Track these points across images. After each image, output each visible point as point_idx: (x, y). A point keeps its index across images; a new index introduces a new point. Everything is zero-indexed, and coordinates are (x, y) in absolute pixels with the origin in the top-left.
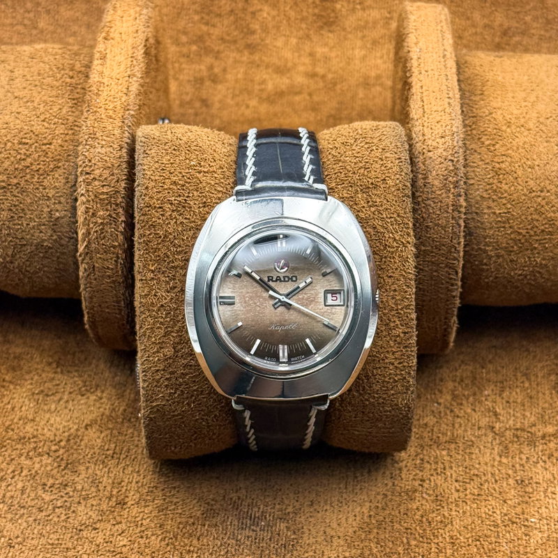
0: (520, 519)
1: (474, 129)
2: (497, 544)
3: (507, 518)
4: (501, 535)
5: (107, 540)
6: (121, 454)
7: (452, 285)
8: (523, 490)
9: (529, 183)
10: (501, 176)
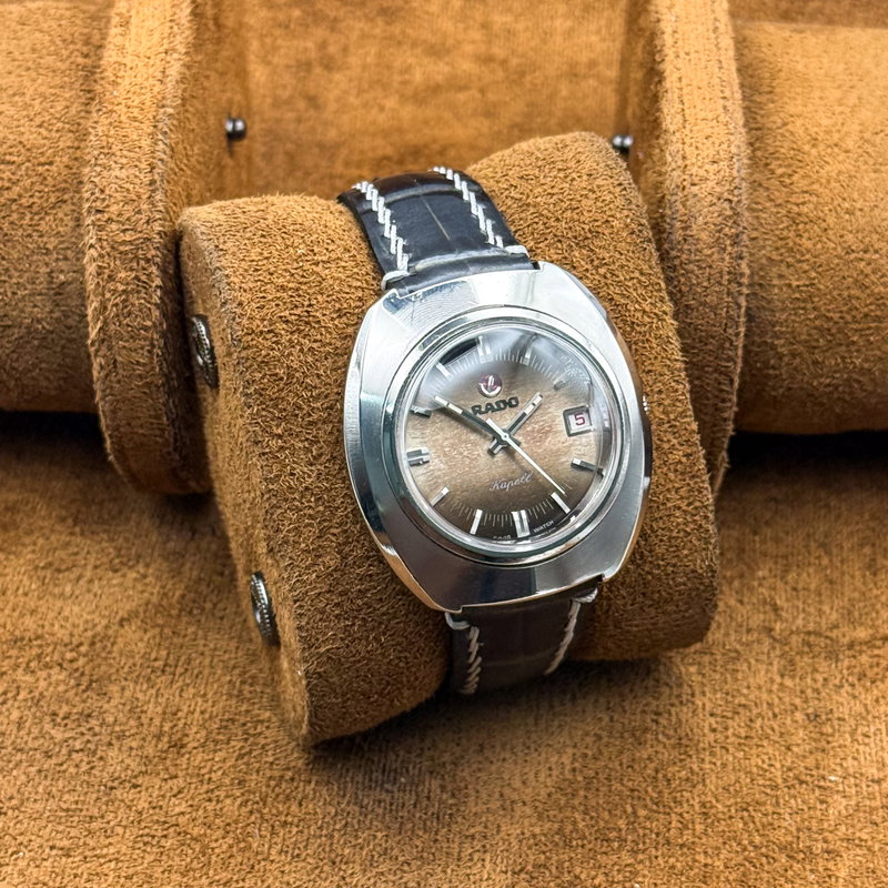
0: (812, 776)
1: (759, 149)
2: (775, 816)
3: (791, 774)
4: (781, 801)
5: (154, 805)
6: (176, 666)
7: (724, 401)
8: (817, 730)
9: (846, 238)
10: (801, 226)
